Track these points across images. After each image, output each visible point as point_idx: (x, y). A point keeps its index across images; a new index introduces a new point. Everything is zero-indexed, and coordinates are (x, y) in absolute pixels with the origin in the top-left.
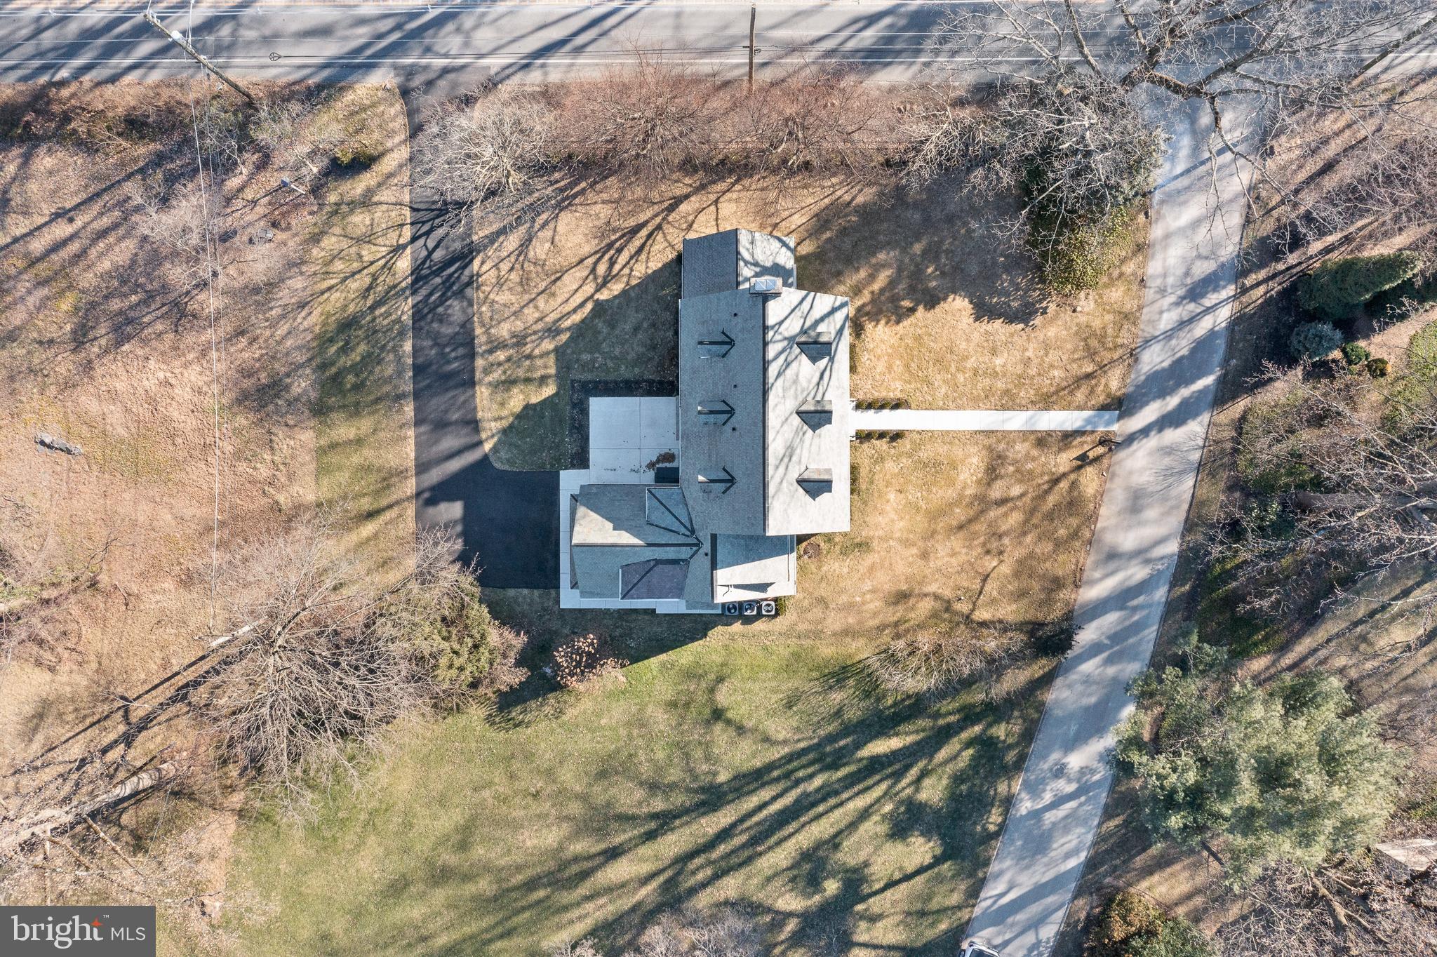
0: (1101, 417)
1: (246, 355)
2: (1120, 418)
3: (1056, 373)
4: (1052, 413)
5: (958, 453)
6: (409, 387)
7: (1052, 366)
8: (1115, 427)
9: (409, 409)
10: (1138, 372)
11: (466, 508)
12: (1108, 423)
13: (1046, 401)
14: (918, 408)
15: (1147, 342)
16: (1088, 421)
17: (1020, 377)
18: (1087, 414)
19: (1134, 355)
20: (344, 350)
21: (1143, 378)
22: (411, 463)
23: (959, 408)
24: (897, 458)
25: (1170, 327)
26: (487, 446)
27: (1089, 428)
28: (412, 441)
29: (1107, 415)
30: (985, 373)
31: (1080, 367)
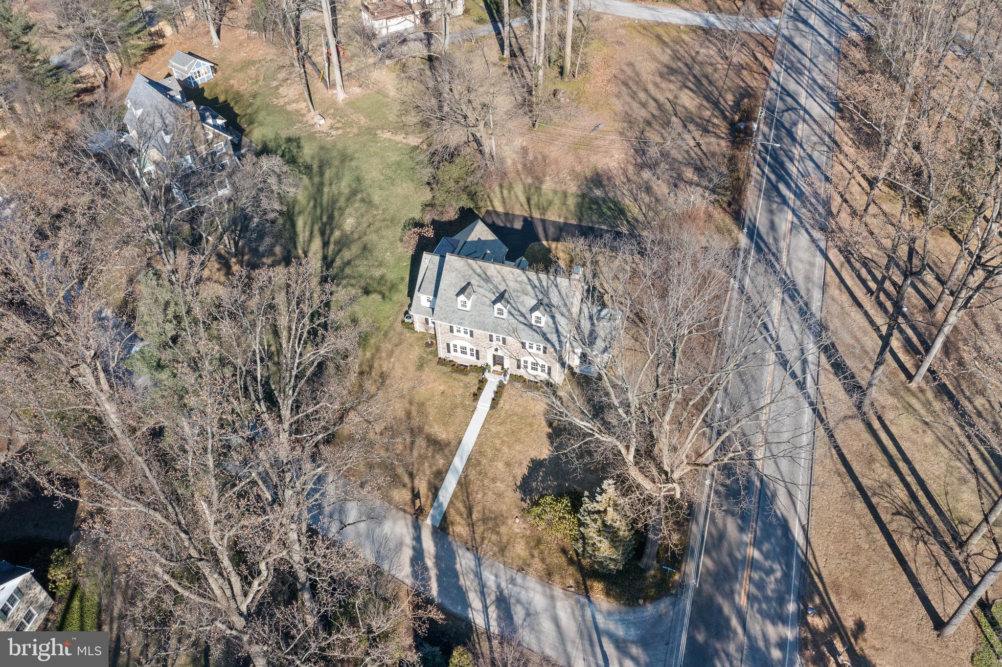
0: (439, 514)
1: (618, 180)
2: (434, 527)
3: (479, 496)
4: (455, 486)
5: (452, 429)
6: (584, 224)
7: (485, 494)
8: (429, 521)
9: (574, 222)
10: (461, 547)
11: (517, 230)
12: (433, 517)
13: (464, 484)
14: (488, 414)
15: (479, 560)
16: (440, 505)
17: (486, 474)
18: (445, 506)
19: (473, 548)
20: (610, 208)
21: (455, 548)
22: (546, 217)
23: (479, 435)
24: (463, 396)
25: (484, 577)
26: (545, 243)
27: (436, 504)
28: (557, 220)
29: (439, 518)
30: (496, 455)
31: (478, 511)
